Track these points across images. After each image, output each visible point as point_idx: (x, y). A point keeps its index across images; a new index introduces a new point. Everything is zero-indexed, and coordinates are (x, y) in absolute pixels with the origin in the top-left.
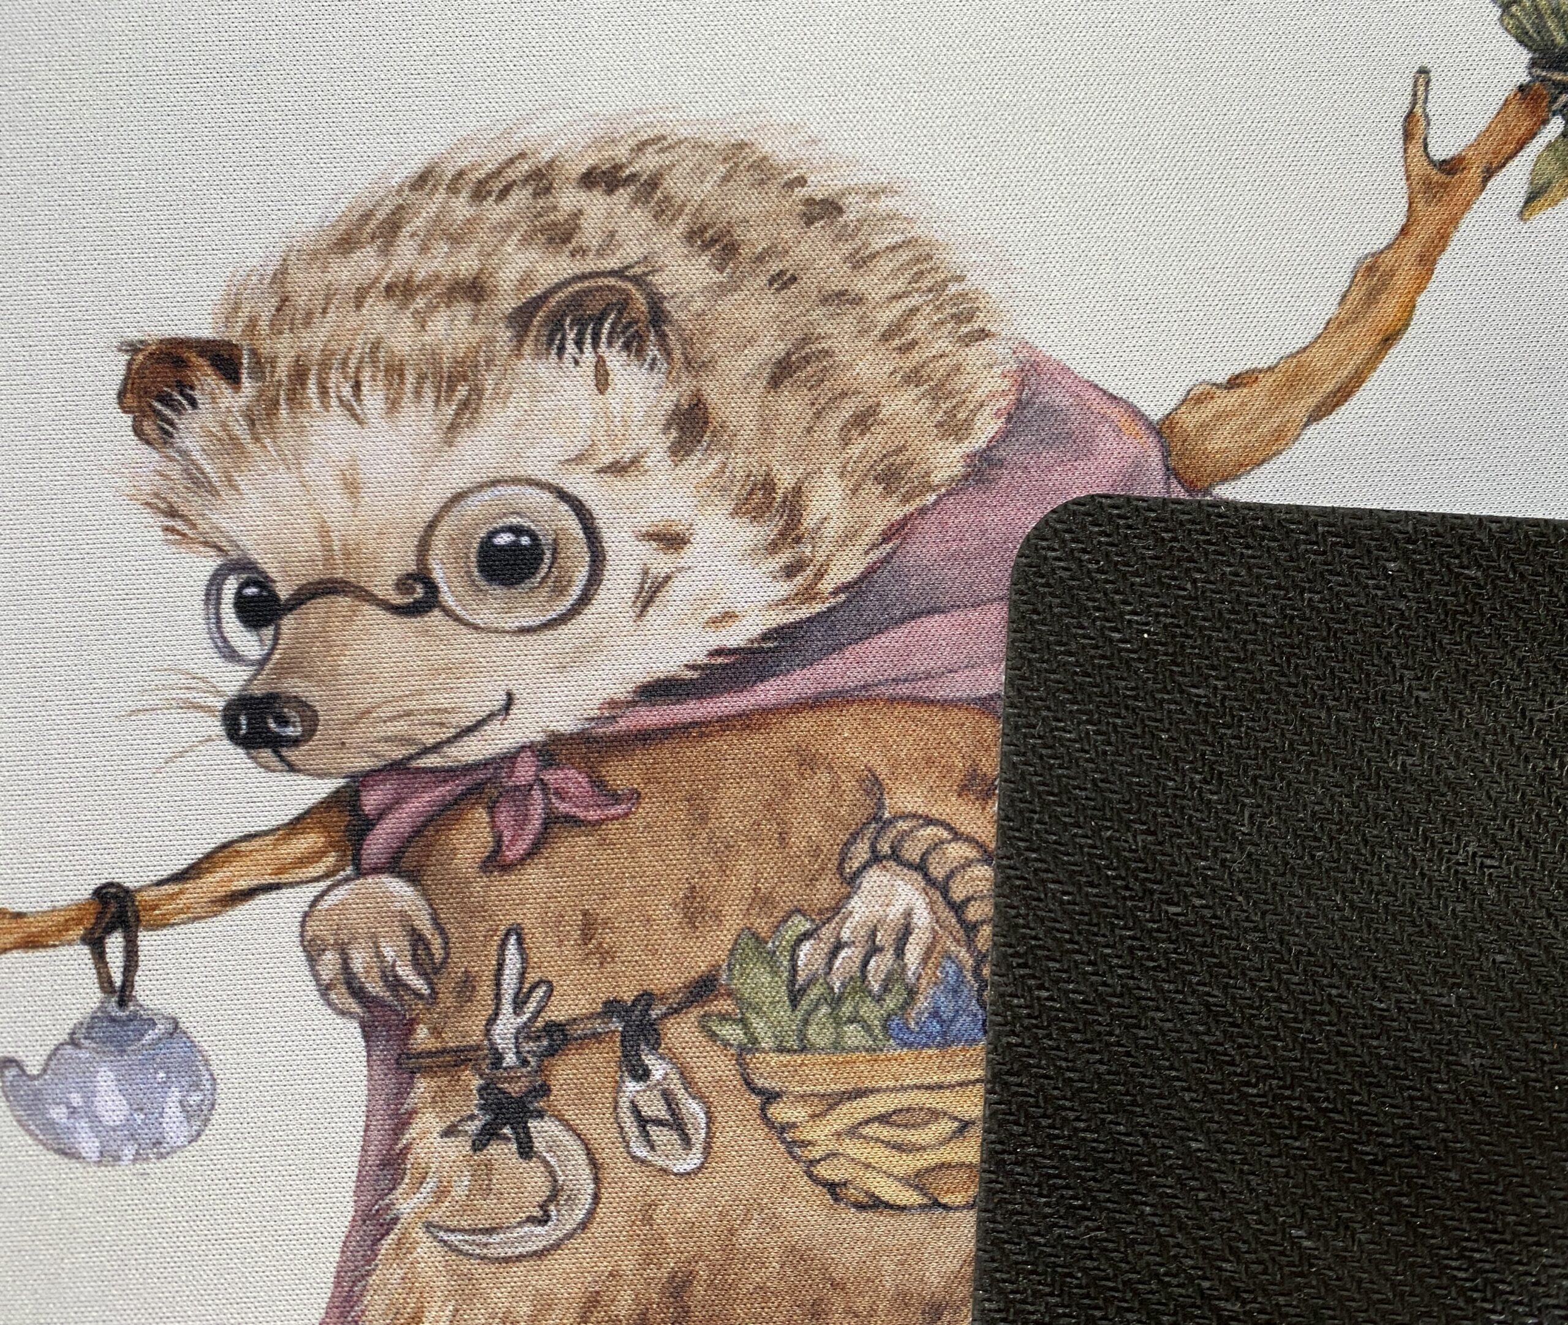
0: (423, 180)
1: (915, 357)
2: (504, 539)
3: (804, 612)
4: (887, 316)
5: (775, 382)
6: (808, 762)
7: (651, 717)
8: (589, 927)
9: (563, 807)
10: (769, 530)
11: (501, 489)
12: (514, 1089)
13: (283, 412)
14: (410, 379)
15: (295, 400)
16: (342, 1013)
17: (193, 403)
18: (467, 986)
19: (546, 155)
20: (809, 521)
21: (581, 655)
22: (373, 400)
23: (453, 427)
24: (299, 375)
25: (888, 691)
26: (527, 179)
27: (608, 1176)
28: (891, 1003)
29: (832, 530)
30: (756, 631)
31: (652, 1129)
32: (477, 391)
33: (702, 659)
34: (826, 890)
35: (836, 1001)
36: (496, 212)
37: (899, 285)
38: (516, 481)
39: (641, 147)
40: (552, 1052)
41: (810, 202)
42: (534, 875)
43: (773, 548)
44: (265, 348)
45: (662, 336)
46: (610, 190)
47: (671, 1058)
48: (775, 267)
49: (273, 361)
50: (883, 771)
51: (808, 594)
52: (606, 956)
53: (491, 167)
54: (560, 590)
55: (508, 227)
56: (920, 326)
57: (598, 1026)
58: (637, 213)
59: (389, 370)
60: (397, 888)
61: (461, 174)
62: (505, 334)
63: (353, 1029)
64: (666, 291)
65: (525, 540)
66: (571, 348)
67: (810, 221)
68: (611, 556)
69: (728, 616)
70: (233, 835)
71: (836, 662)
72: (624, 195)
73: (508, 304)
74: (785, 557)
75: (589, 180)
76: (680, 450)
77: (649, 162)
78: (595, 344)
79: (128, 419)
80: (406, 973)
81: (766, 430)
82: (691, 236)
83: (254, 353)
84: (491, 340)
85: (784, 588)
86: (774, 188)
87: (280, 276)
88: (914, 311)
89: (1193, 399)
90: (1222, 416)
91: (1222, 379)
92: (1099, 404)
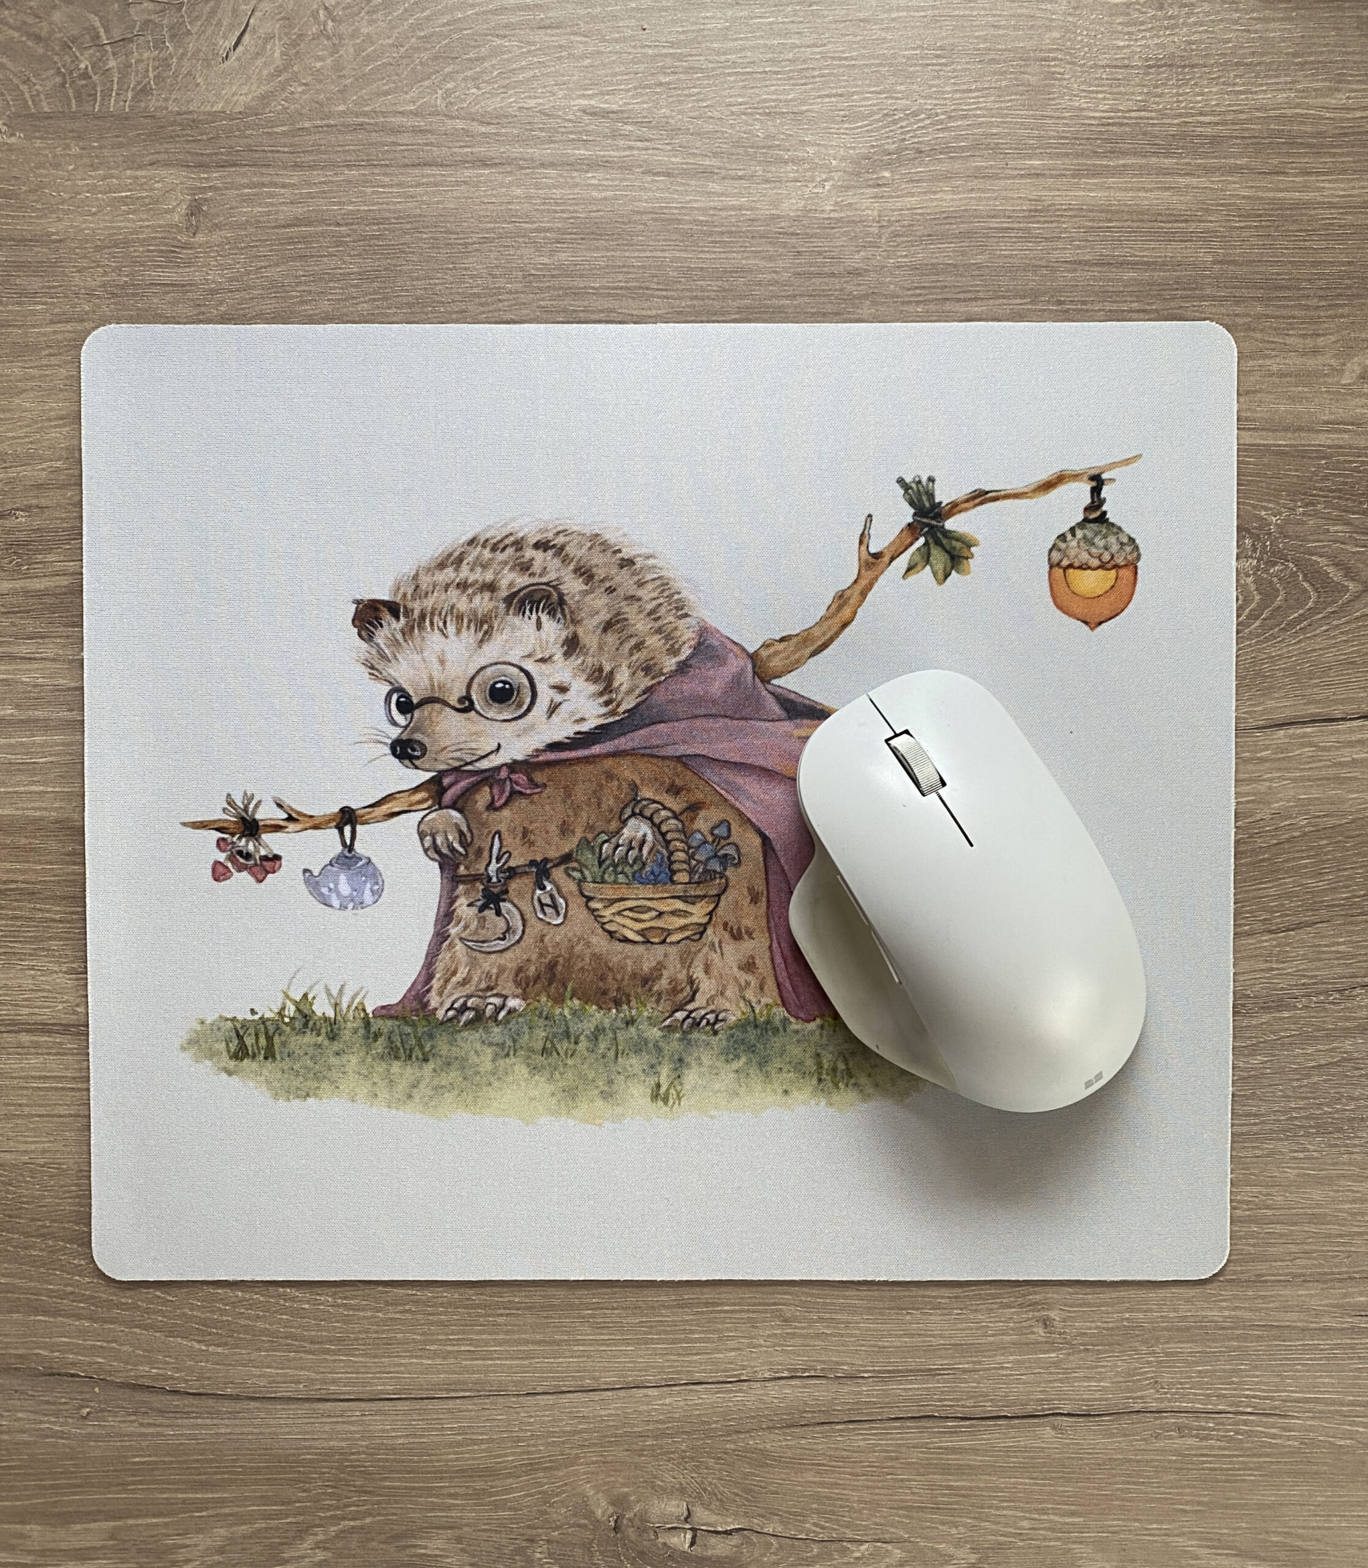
0: (472, 542)
1: (660, 623)
2: (499, 685)
3: (611, 720)
4: (650, 607)
5: (605, 630)
6: (610, 776)
7: (551, 756)
8: (525, 833)
9: (518, 788)
10: (599, 687)
11: (499, 666)
12: (495, 890)
13: (416, 631)
14: (466, 621)
15: (421, 627)
16: (432, 859)
17: (381, 626)
18: (479, 852)
19: (521, 535)
20: (616, 684)
21: (526, 731)
22: (451, 629)
23: (482, 641)
24: (423, 617)
25: (642, 752)
26: (513, 544)
27: (528, 924)
28: (636, 868)
29: (623, 688)
30: (593, 726)
31: (546, 908)
32: (491, 627)
33: (572, 735)
34: (614, 825)
35: (615, 866)
36: (501, 557)
37: (655, 594)
38: (505, 663)
39: (558, 533)
40: (509, 878)
41: (622, 559)
42: (506, 813)
43: (601, 694)
44: (410, 605)
45: (563, 610)
46: (545, 551)
47: (553, 882)
48: (608, 585)
49: (412, 611)
50: (638, 782)
51: (613, 713)
52: (532, 844)
53: (499, 538)
54: (520, 706)
55: (506, 563)
56: (662, 611)
57: (527, 869)
58: (555, 560)
59: (457, 617)
60: (454, 814)
61: (487, 540)
62: (502, 606)
63: (436, 865)
64: (565, 592)
65: (507, 686)
66: (528, 612)
67: (622, 567)
68: (539, 694)
69: (583, 719)
70: (393, 791)
71: (623, 740)
72: (550, 553)
73: (504, 593)
74: (605, 698)
75: (537, 546)
76: (567, 655)
77: (561, 540)
78: (537, 612)
79: (356, 630)
80: (456, 845)
81: (601, 648)
82: (575, 571)
83: (405, 607)
84: (497, 608)
85: (604, 710)
86: (609, 553)
87: (416, 577)
88: (660, 605)
89: (766, 646)
90: (776, 653)
91: (777, 638)
92: (730, 645)
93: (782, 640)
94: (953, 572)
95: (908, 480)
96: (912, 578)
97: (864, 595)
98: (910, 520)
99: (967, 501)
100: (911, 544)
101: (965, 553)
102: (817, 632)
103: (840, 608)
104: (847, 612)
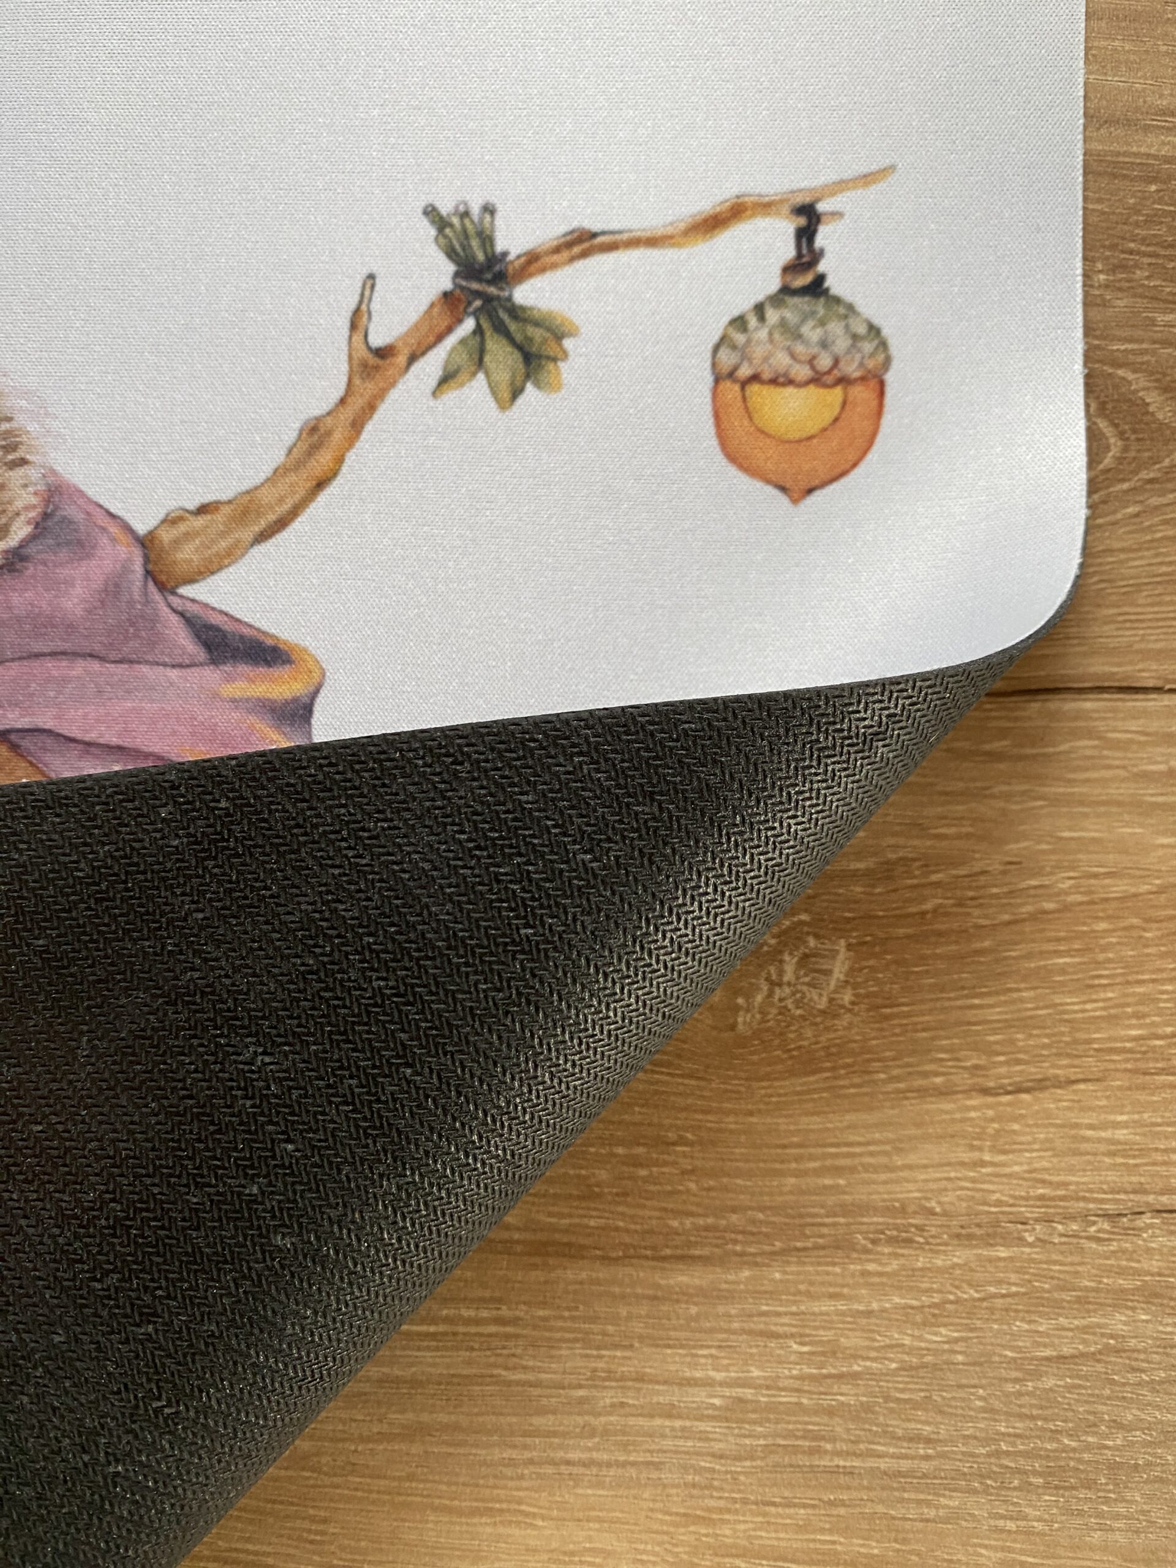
89: (170, 521)
90: (188, 536)
91: (192, 505)
92: (102, 520)
93: (203, 510)
94: (529, 387)
95: (445, 208)
96: (451, 396)
97: (357, 426)
98: (447, 284)
99: (557, 250)
100: (449, 330)
101: (551, 349)
102: (267, 496)
103: (313, 449)
104: (324, 459)
